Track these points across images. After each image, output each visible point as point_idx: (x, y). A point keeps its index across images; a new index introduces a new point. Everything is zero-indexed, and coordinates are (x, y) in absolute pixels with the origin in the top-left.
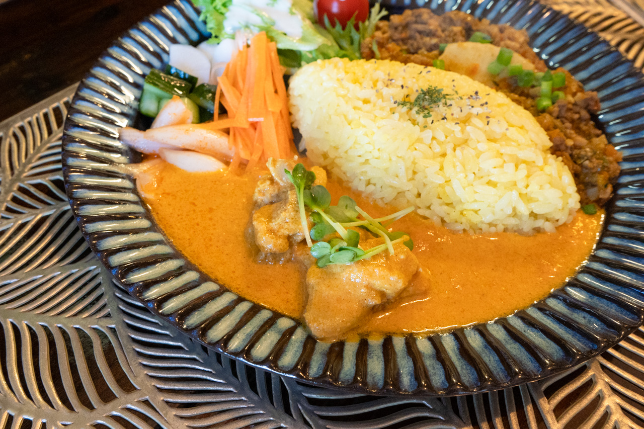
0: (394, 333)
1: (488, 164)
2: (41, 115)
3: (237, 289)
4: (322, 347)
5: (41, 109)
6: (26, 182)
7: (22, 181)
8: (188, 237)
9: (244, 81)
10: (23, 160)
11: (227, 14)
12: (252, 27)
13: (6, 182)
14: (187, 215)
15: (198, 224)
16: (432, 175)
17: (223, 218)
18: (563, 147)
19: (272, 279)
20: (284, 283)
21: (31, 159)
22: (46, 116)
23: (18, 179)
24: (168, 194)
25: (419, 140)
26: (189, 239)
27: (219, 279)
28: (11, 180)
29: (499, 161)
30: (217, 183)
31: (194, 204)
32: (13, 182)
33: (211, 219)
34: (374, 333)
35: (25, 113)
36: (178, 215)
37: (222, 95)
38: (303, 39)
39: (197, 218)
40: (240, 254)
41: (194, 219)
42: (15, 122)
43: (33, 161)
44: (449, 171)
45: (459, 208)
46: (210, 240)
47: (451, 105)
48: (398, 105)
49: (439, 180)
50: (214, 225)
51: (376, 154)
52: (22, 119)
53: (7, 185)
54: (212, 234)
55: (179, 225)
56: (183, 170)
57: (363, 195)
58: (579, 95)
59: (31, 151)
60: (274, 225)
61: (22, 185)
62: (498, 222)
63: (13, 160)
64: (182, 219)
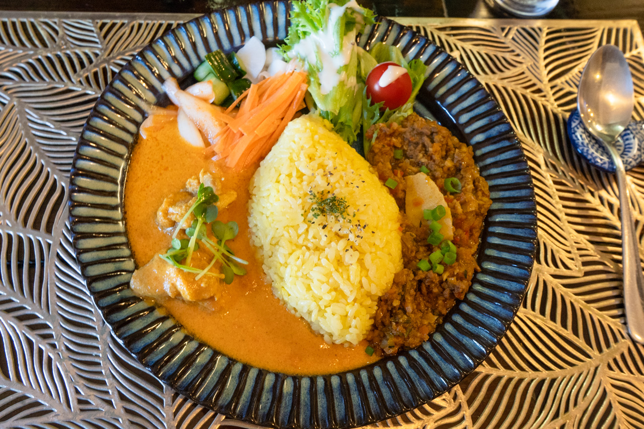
0: (174, 318)
1: (316, 275)
2: (157, 23)
3: (130, 226)
4: (126, 293)
5: (161, 19)
6: (111, 67)
7: (109, 65)
8: (139, 175)
9: (267, 98)
10: (121, 50)
11: (302, 40)
12: (306, 62)
13: (101, 58)
14: (152, 162)
15: (151, 172)
16: (281, 254)
17: (168, 179)
18: (389, 303)
19: (152, 236)
20: (155, 243)
21: (126, 52)
22: (161, 25)
23: (107, 61)
24: (157, 140)
25: (296, 227)
26: (138, 177)
27: (127, 213)
28: (104, 59)
29: (324, 279)
30: (188, 154)
31: (162, 157)
32: (105, 61)
33: (161, 174)
34: (164, 309)
35: (150, 16)
36: (148, 158)
37: (246, 97)
38: (325, 97)
39: (155, 168)
40: (152, 208)
41: (153, 167)
42: (140, 18)
43: (127, 54)
44: (291, 260)
45: (282, 284)
46: (148, 187)
47: (339, 221)
48: (311, 195)
49: (282, 261)
50: (159, 179)
51: (268, 214)
52: (146, 19)
53: (99, 61)
54: (152, 184)
55: (142, 164)
56: (178, 131)
57: (249, 230)
58: (453, 279)
59: (131, 46)
60: (171, 210)
61: (107, 67)
62: (299, 311)
63: (117, 46)
64: (148, 162)
